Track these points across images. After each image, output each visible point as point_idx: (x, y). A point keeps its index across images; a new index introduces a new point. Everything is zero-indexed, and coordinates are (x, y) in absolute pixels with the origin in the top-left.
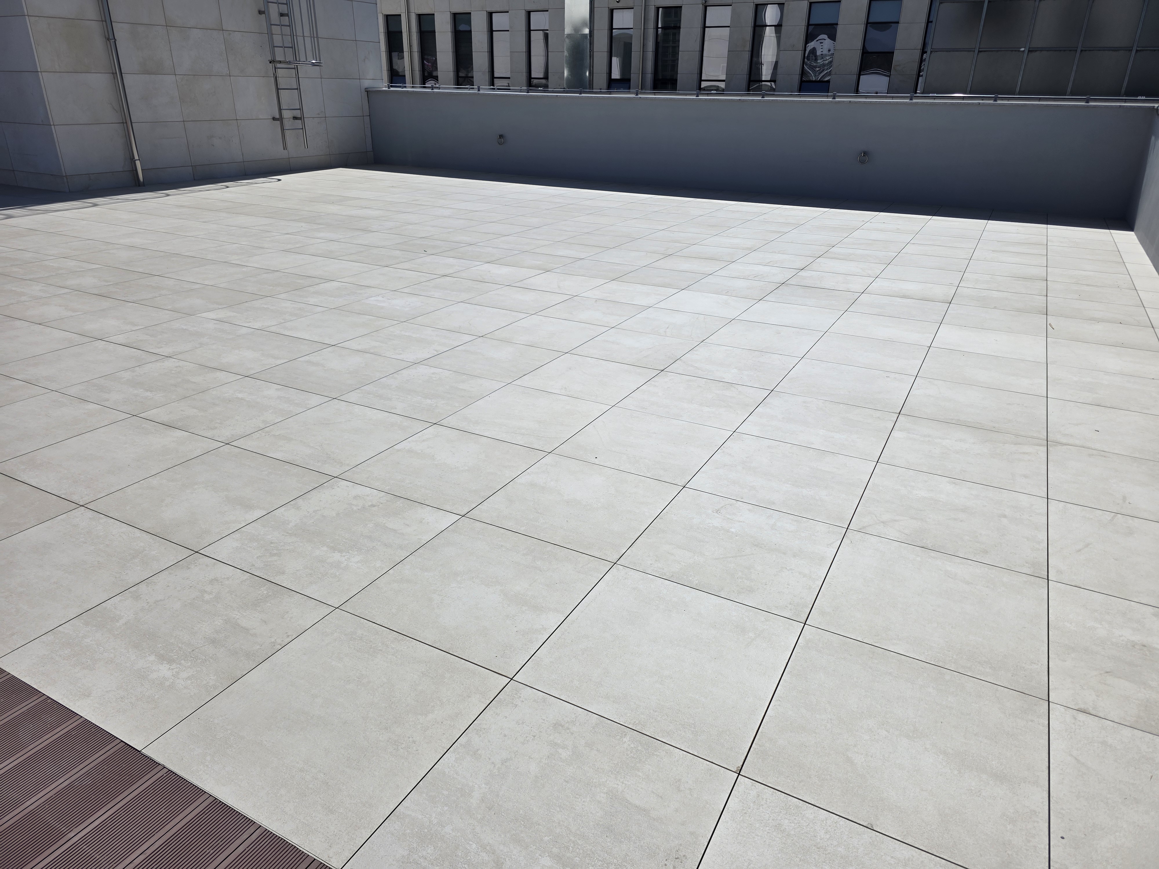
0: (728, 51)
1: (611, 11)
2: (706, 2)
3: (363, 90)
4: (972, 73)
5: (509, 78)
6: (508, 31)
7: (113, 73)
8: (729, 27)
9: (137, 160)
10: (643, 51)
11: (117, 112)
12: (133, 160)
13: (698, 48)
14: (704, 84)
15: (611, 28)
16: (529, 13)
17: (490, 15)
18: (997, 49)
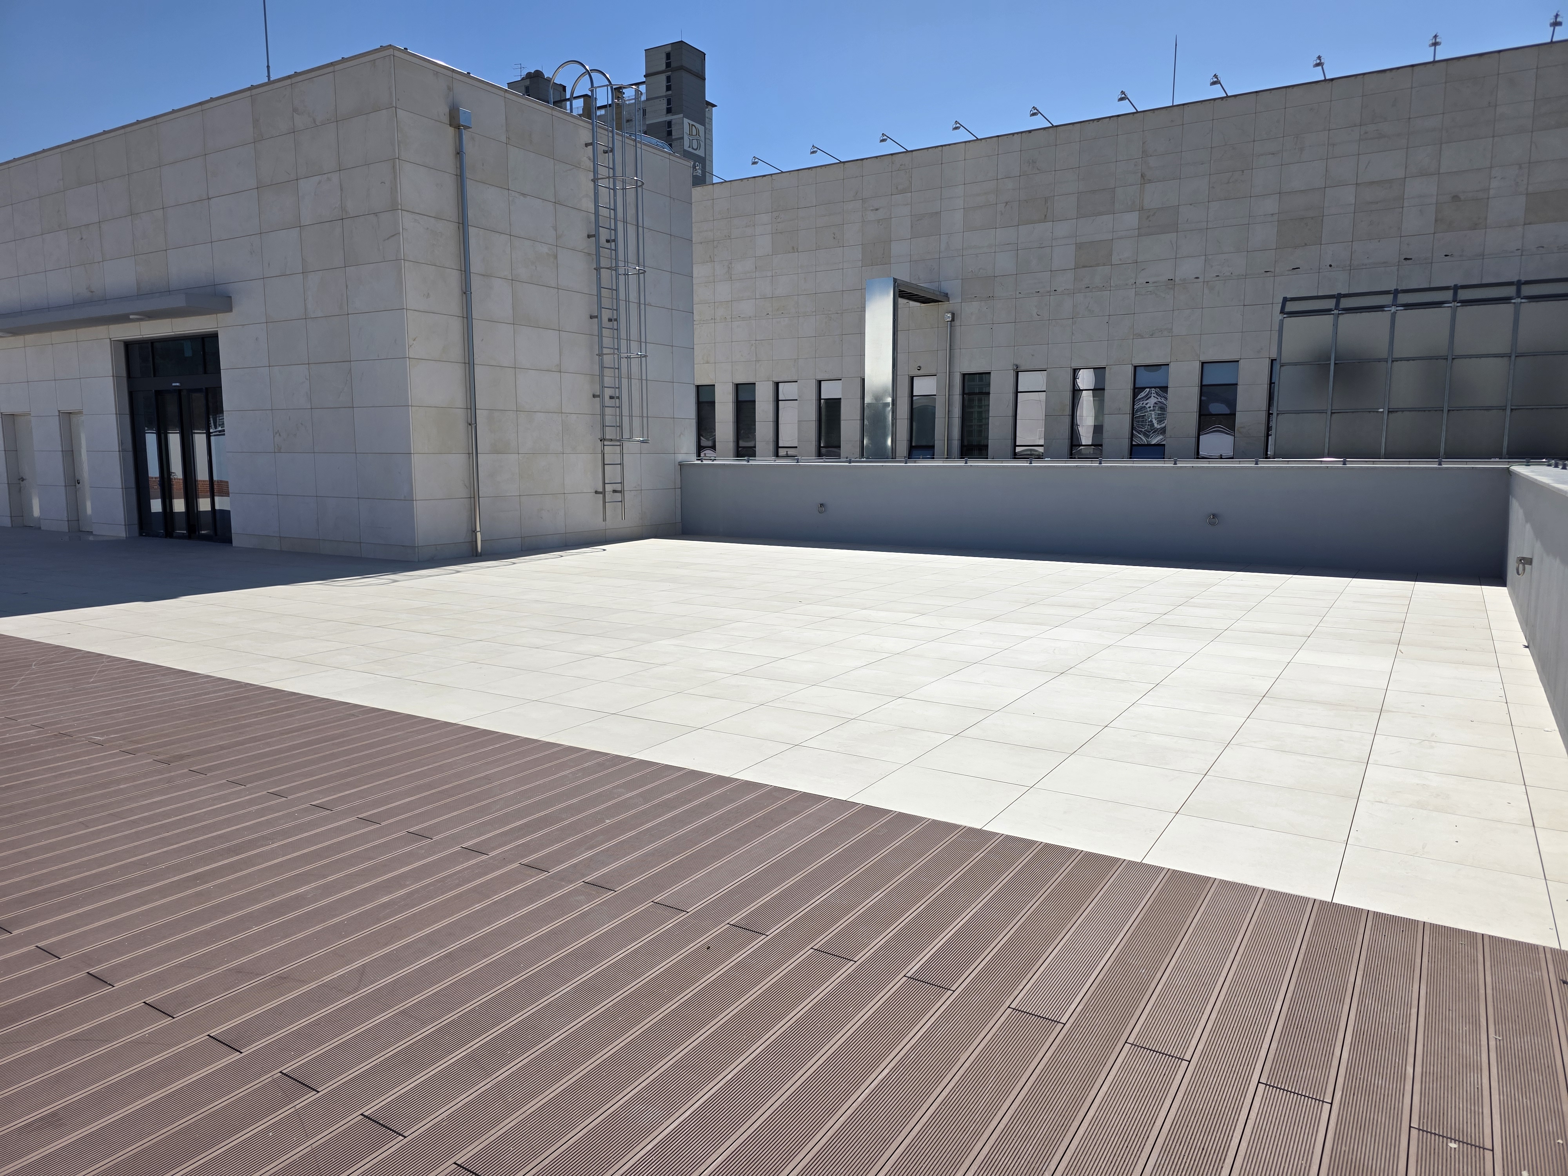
0: (1045, 416)
1: (912, 379)
2: (1017, 368)
3: (677, 464)
4: (1327, 434)
5: (796, 447)
6: (797, 400)
7: (469, 454)
8: (1045, 391)
9: (478, 531)
10: (948, 418)
11: (467, 488)
12: (474, 531)
13: (1010, 413)
14: (1018, 449)
15: (912, 395)
16: (820, 382)
17: (777, 385)
18: (1353, 411)
